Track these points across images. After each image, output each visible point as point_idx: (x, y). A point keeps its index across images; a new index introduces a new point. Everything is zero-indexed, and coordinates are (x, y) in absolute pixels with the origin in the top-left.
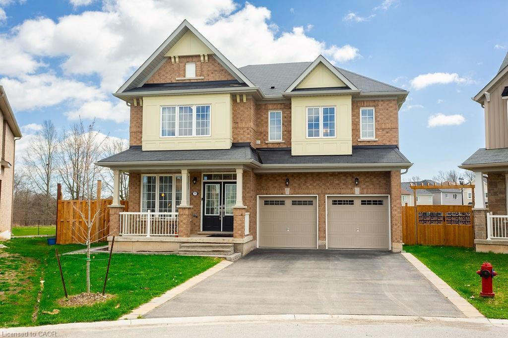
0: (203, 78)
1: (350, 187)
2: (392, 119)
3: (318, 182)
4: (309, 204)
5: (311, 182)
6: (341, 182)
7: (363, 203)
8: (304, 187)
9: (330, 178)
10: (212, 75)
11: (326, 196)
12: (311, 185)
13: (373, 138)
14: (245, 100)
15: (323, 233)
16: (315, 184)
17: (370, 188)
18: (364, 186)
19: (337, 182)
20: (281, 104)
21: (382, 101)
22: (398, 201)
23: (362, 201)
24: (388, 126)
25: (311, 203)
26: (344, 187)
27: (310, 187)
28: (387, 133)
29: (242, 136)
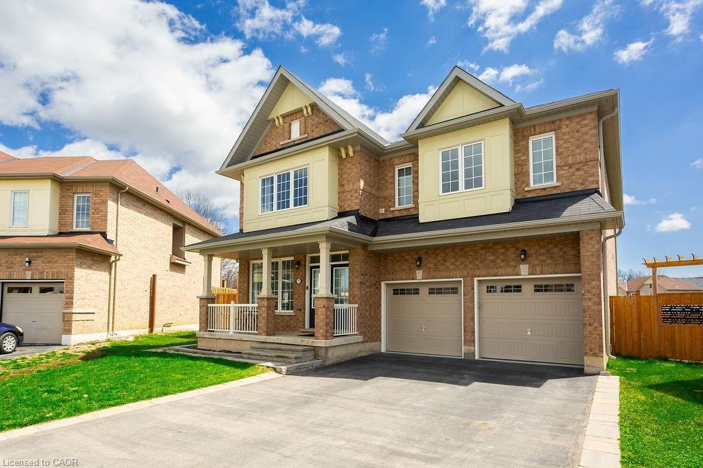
0: (306, 135)
1: (513, 264)
2: (586, 145)
3: (463, 260)
4: (453, 293)
5: (452, 260)
6: (497, 258)
7: (538, 289)
8: (442, 268)
9: (481, 252)
10: (316, 130)
11: (475, 279)
12: (452, 264)
13: (554, 183)
14: (351, 154)
15: (470, 334)
16: (458, 263)
17: (547, 265)
18: (536, 262)
19: (492, 258)
20: (410, 154)
21: (568, 118)
23: (535, 286)
24: (581, 158)
25: (455, 291)
26: (503, 264)
27: (451, 267)
28: (578, 170)
29: (349, 202)
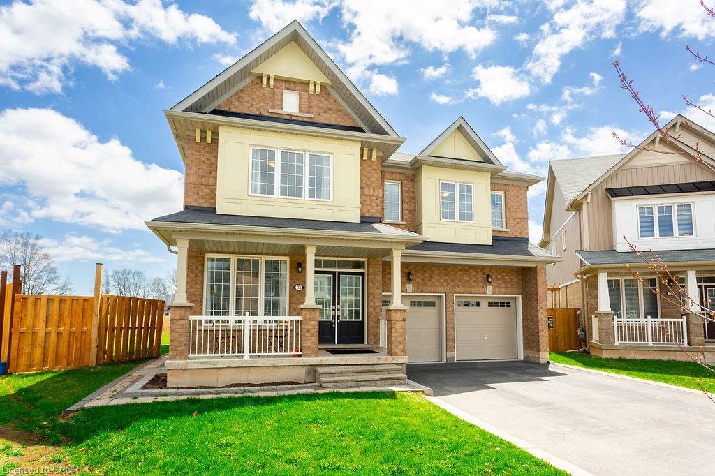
0: (312, 116)
1: (481, 284)
2: (522, 208)
3: (446, 278)
4: (431, 306)
5: (438, 277)
6: (471, 279)
7: (490, 304)
8: (429, 283)
9: (459, 273)
10: (325, 115)
11: (455, 295)
12: (437, 281)
13: (503, 228)
14: (374, 158)
15: (451, 342)
16: (442, 280)
17: (502, 287)
18: (496, 285)
19: (467, 278)
20: (401, 174)
22: (544, 302)
23: (489, 302)
24: (519, 215)
25: (432, 304)
26: (474, 284)
27: (436, 283)
28: (518, 223)
29: (369, 207)
